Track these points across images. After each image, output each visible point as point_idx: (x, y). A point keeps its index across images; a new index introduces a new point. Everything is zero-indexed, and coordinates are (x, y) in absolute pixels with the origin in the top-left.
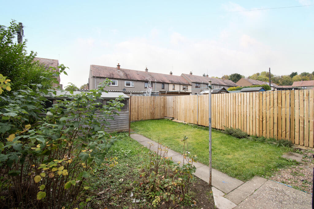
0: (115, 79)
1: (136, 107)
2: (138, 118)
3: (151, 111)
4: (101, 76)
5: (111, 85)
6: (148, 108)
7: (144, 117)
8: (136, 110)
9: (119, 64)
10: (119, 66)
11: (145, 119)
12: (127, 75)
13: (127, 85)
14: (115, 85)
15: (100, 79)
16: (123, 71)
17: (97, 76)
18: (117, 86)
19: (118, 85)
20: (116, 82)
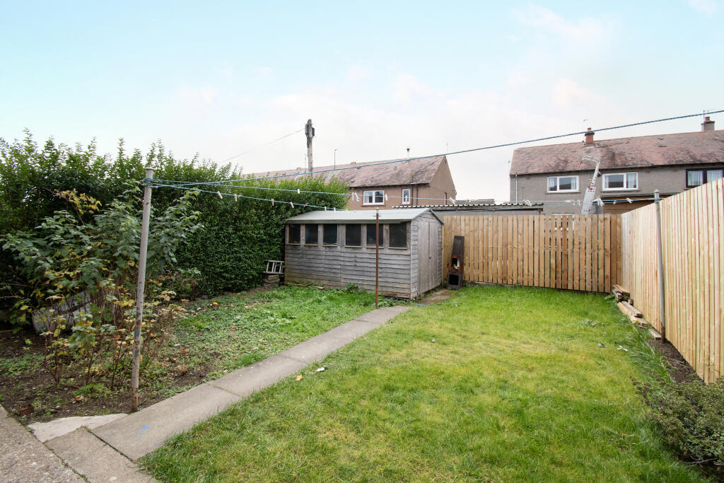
0: (570, 173)
1: (500, 247)
2: (505, 278)
3: (553, 261)
4: (530, 171)
5: (558, 190)
6: (542, 252)
7: (526, 277)
8: (500, 254)
9: (590, 129)
10: (590, 134)
11: (531, 284)
12: (613, 157)
13: (610, 187)
14: (570, 188)
15: (528, 178)
16: (604, 145)
17: (519, 173)
18: (577, 190)
19: (580, 188)
20: (573, 182)
